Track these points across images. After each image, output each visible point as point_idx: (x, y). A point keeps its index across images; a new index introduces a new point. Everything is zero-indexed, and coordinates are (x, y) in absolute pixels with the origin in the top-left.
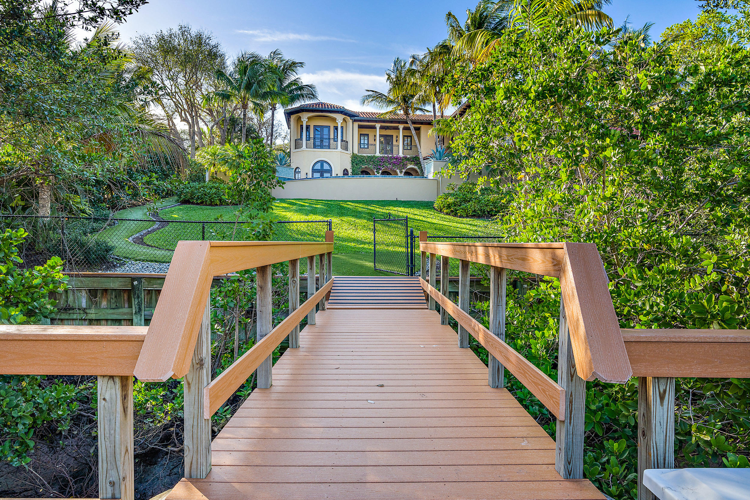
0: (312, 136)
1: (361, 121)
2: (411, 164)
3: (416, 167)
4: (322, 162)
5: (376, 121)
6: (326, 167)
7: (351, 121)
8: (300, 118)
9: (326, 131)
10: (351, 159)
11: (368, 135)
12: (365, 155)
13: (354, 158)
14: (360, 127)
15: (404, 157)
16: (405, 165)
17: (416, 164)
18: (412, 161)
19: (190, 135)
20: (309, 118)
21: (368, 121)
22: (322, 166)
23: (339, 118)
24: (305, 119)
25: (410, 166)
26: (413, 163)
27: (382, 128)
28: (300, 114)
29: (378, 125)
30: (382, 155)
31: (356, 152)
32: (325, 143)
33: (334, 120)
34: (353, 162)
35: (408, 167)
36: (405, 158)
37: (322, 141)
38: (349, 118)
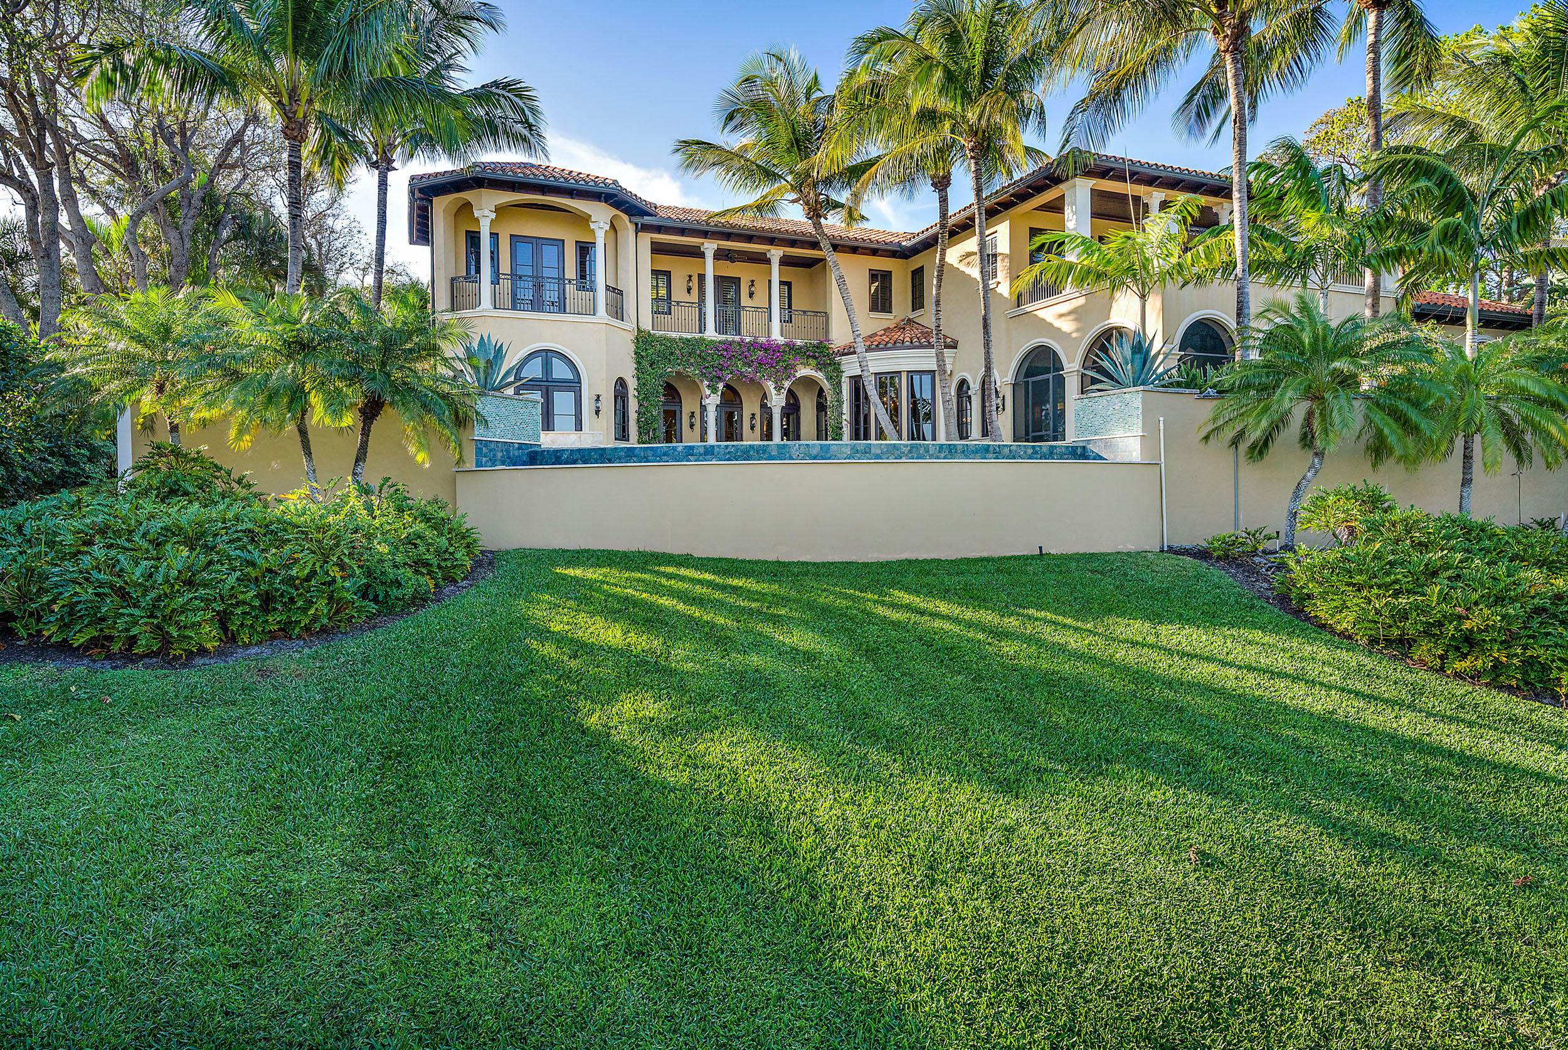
0: (505, 267)
1: (659, 229)
2: (807, 364)
3: (820, 376)
4: (547, 355)
5: (705, 234)
6: (560, 371)
7: (631, 228)
8: (467, 206)
9: (549, 254)
10: (632, 347)
11: (668, 274)
12: (674, 335)
13: (643, 341)
14: (658, 249)
15: (787, 345)
16: (789, 369)
17: (820, 367)
18: (809, 357)
19: (34, 242)
20: (500, 210)
21: (682, 232)
22: (547, 367)
23: (600, 215)
24: (486, 212)
25: (803, 371)
26: (811, 361)
27: (720, 255)
28: (467, 195)
29: (710, 247)
30: (723, 337)
31: (647, 324)
32: (550, 294)
33: (583, 220)
34: (639, 357)
35: (798, 375)
36: (790, 346)
37: (538, 287)
38: (625, 217)
